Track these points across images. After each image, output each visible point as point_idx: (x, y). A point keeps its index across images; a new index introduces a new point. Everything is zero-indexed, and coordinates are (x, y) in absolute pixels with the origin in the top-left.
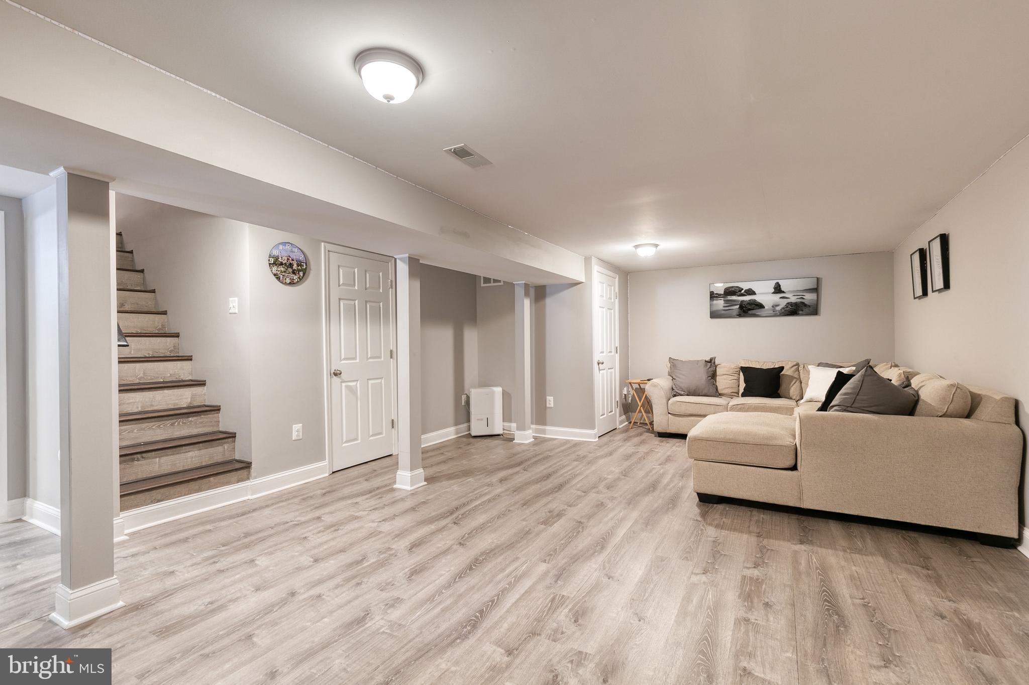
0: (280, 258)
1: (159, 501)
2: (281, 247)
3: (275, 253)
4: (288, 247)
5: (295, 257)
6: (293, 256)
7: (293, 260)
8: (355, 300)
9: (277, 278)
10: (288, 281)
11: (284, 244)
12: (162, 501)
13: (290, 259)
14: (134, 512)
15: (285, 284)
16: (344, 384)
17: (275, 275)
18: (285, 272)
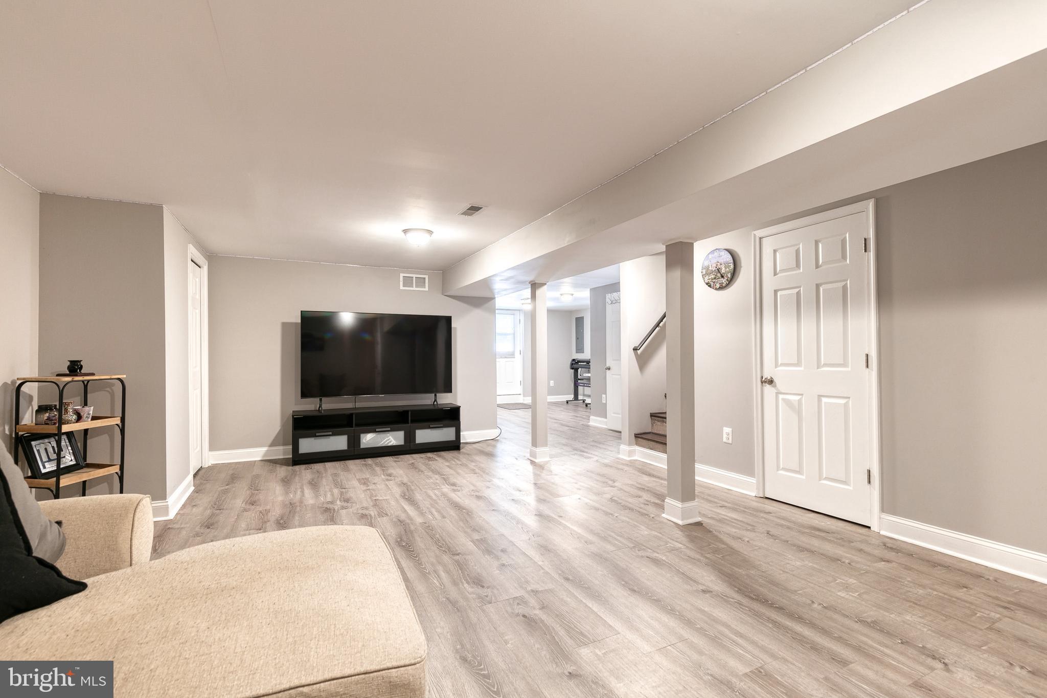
0: (710, 267)
1: (651, 449)
2: (710, 256)
3: (706, 264)
4: (716, 254)
5: (722, 261)
6: (721, 260)
7: (721, 264)
8: (800, 287)
9: (709, 286)
10: (718, 286)
11: (712, 252)
12: (652, 449)
13: (719, 264)
14: (642, 450)
15: (716, 289)
16: (781, 396)
17: (707, 284)
18: (715, 278)
